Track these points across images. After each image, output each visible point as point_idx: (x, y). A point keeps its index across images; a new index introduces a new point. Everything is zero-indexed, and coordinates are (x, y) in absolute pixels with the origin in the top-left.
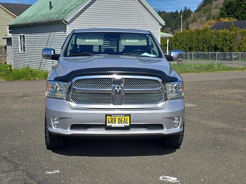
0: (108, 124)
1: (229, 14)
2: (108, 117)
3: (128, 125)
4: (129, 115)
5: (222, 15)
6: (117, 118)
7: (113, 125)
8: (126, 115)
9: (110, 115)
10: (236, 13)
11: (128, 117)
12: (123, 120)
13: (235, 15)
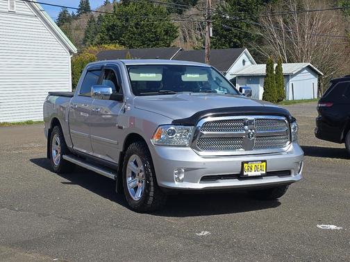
0: (245, 174)
1: (111, 39)
2: (245, 165)
3: (264, 172)
4: (265, 161)
5: (102, 41)
6: (253, 165)
7: (250, 174)
8: (262, 161)
9: (247, 162)
10: (121, 38)
11: (264, 164)
12: (259, 167)
13: (120, 42)
